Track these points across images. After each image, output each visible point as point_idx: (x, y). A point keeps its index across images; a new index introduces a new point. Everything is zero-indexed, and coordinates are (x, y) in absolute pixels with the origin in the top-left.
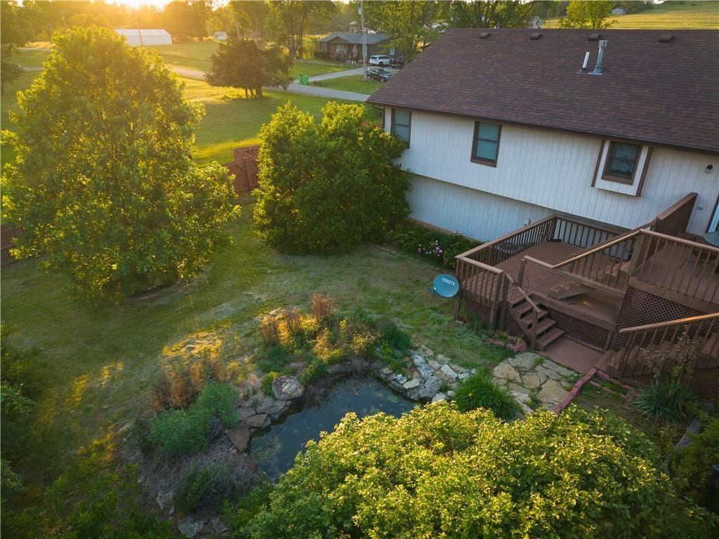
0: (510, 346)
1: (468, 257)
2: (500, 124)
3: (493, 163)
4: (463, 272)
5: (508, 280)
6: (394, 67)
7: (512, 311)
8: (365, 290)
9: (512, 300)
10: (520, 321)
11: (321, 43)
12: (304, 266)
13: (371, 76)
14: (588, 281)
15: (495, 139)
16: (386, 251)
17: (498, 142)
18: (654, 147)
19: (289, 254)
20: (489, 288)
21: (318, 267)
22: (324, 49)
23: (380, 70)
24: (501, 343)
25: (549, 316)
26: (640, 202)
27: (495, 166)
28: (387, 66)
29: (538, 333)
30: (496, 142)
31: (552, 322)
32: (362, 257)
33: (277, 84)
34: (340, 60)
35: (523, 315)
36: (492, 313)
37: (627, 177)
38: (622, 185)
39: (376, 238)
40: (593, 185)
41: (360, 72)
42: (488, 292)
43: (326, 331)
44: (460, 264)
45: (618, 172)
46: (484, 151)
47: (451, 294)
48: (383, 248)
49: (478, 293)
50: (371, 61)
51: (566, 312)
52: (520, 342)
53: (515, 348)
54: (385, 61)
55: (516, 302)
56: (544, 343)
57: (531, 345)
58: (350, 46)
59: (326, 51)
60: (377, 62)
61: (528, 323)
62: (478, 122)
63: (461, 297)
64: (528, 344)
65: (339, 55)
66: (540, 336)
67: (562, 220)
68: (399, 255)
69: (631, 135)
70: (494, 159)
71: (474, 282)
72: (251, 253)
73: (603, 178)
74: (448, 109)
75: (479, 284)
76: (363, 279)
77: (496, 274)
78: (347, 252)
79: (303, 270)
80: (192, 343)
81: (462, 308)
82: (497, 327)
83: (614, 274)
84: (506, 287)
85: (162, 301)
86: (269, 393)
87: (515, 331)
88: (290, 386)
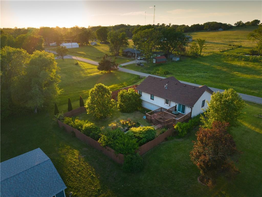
1: (148, 114)
3: (153, 100)
7: (152, 120)
8: (135, 118)
11: (124, 52)
13: (138, 64)
16: (138, 112)
17: (154, 97)
19: (123, 113)
20: (150, 118)
22: (125, 54)
23: (140, 63)
25: (157, 121)
26: (170, 106)
34: (129, 57)
35: (154, 121)
36: (150, 121)
37: (168, 103)
38: (168, 105)
39: (137, 110)
43: (130, 123)
46: (152, 98)
47: (145, 118)
49: (148, 118)
51: (159, 121)
56: (156, 124)
57: (154, 125)
58: (132, 54)
60: (140, 59)
62: (151, 95)
68: (140, 113)
73: (165, 103)
74: (147, 92)
76: (134, 116)
81: (146, 120)
85: (106, 120)
86: (124, 129)
87: (153, 123)
88: (126, 128)
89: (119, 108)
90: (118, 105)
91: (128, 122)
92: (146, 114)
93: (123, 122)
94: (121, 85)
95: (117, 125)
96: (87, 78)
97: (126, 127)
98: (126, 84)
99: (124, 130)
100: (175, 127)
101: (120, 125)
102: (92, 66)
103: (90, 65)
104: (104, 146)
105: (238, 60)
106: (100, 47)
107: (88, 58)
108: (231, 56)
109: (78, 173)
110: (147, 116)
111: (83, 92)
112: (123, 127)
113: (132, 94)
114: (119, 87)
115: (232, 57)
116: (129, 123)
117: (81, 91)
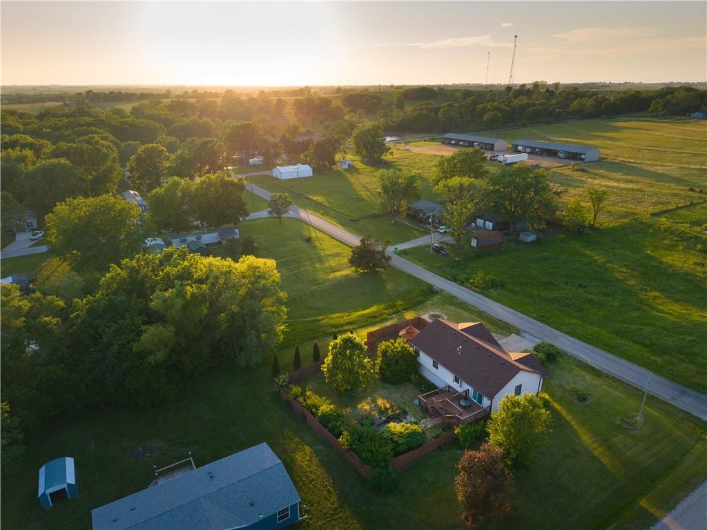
13: (435, 250)
16: (410, 386)
17: (438, 365)
27: (437, 368)
50: (440, 230)
56: (433, 416)
57: (431, 417)
60: (443, 231)
71: (422, 403)
80: (363, 406)
89: (378, 374)
91: (388, 406)
92: (420, 396)
93: (381, 405)
94: (391, 307)
95: (370, 408)
96: (327, 283)
97: (384, 416)
98: (401, 305)
99: (379, 421)
100: (456, 432)
101: (376, 408)
102: (338, 246)
103: (335, 242)
104: (347, 450)
105: (685, 248)
106: (359, 176)
107: (332, 217)
108: (672, 232)
109: (311, 482)
110: (420, 400)
111: (320, 320)
112: (379, 415)
114: (386, 311)
115: (676, 236)
116: (389, 408)
117: (315, 318)
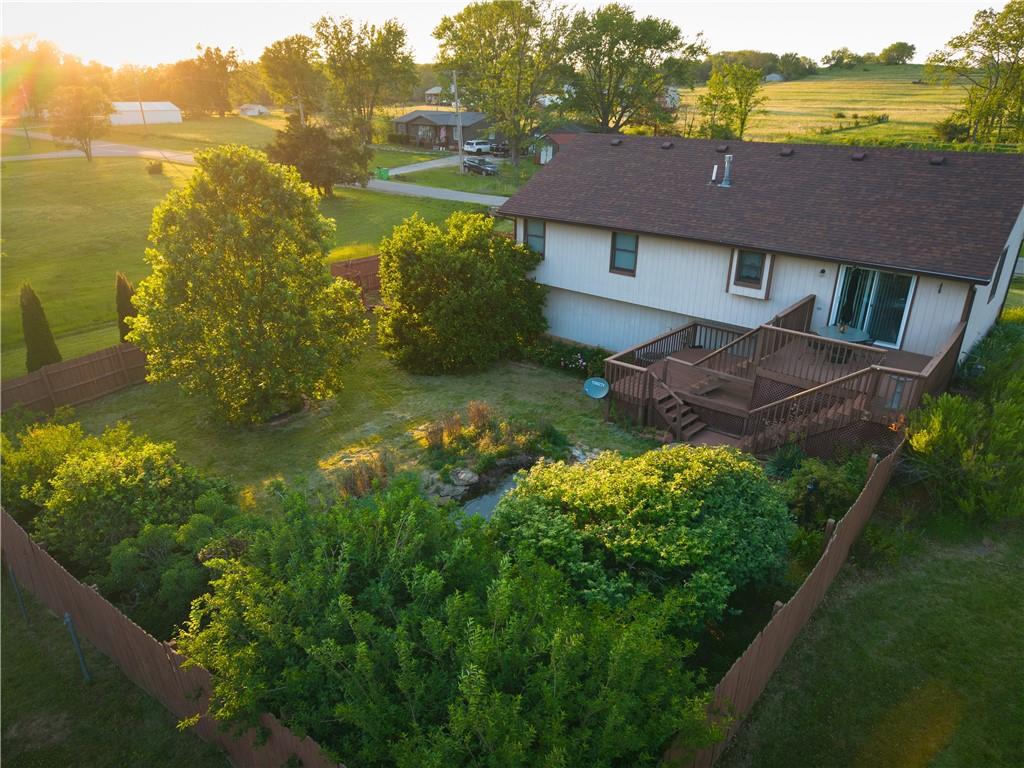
0: (658, 438)
1: (616, 359)
2: (637, 234)
3: (632, 273)
4: (612, 374)
5: (653, 378)
6: (496, 156)
7: (658, 407)
8: (511, 403)
9: (658, 397)
10: (666, 416)
11: (398, 123)
12: (441, 386)
13: (470, 168)
14: (723, 374)
15: (632, 248)
16: (526, 368)
17: (635, 252)
18: (776, 255)
19: (421, 374)
20: (636, 388)
21: (458, 385)
22: (402, 132)
23: (480, 160)
24: (650, 436)
25: (692, 411)
26: (770, 304)
27: (634, 276)
28: (487, 153)
29: (683, 425)
30: (632, 252)
31: (693, 417)
32: (501, 375)
33: (354, 181)
34: (423, 145)
35: (668, 411)
36: (640, 410)
37: (755, 282)
38: (753, 290)
39: (515, 355)
40: (727, 291)
41: (454, 161)
42: (636, 392)
43: (487, 433)
44: (608, 367)
45: (748, 277)
46: (623, 260)
47: (601, 396)
48: (522, 365)
49: (626, 393)
50: (467, 148)
51: (707, 406)
52: (666, 435)
53: (663, 439)
54: (485, 148)
55: (661, 398)
56: (688, 433)
57: (677, 436)
58: (436, 128)
59: (405, 134)
60: (474, 149)
61: (674, 416)
62: (615, 233)
63: (611, 398)
64: (675, 436)
65: (423, 139)
66: (684, 428)
67: (702, 326)
68: (540, 370)
69: (755, 245)
70: (632, 268)
71: (622, 384)
72: (377, 377)
73: (735, 284)
74: (585, 220)
75: (627, 385)
76: (507, 394)
77: (642, 372)
78: (485, 370)
79: (441, 390)
80: (349, 457)
81: (612, 409)
82: (645, 424)
83: (744, 367)
84: (651, 384)
85: (296, 425)
86: (448, 482)
87: (662, 425)
88: (466, 475)
89: (388, 347)
90: (386, 326)
91: (468, 431)
93: (435, 435)
95: (384, 458)
97: (465, 466)
99: (448, 488)
101: (409, 451)
110: (614, 374)
112: (435, 468)
113: (478, 243)
116: (479, 435)
